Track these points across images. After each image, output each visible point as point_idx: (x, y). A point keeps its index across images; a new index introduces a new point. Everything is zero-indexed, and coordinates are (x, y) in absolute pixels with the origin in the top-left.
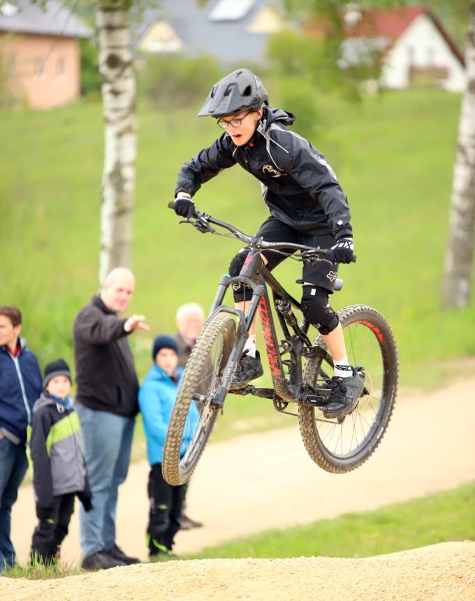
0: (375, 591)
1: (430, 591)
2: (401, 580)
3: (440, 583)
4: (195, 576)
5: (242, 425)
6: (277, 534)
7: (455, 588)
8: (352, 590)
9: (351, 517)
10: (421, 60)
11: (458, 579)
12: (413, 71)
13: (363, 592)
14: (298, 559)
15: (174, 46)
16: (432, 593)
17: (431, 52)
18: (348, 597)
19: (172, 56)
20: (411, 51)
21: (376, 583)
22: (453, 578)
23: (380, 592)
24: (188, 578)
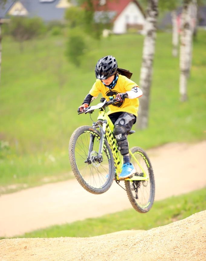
0: (90, 252)
1: (113, 252)
2: (102, 247)
3: (118, 248)
4: (13, 246)
5: (46, 179)
6: (57, 227)
7: (124, 250)
8: (81, 251)
9: (90, 219)
10: (132, 21)
11: (126, 246)
12: (128, 26)
13: (85, 252)
14: (59, 238)
15: (24, 12)
16: (114, 252)
17: (136, 17)
18: (79, 254)
19: (22, 17)
20: (127, 17)
21: (91, 248)
22: (124, 245)
23: (92, 252)
24: (10, 246)
